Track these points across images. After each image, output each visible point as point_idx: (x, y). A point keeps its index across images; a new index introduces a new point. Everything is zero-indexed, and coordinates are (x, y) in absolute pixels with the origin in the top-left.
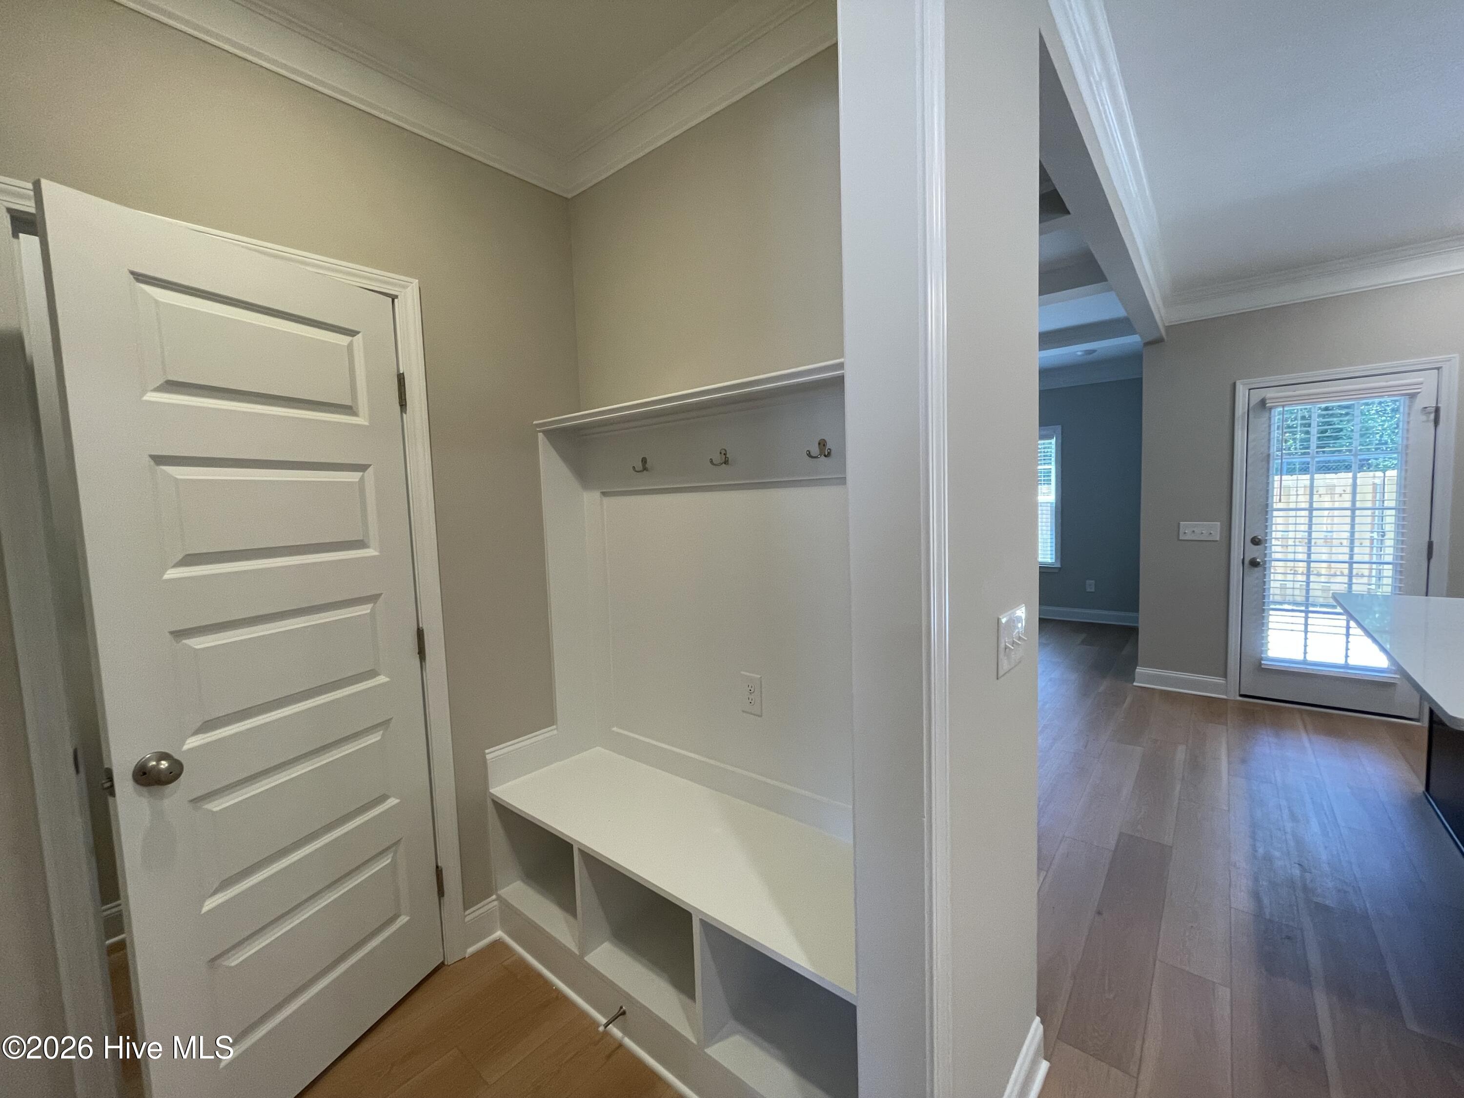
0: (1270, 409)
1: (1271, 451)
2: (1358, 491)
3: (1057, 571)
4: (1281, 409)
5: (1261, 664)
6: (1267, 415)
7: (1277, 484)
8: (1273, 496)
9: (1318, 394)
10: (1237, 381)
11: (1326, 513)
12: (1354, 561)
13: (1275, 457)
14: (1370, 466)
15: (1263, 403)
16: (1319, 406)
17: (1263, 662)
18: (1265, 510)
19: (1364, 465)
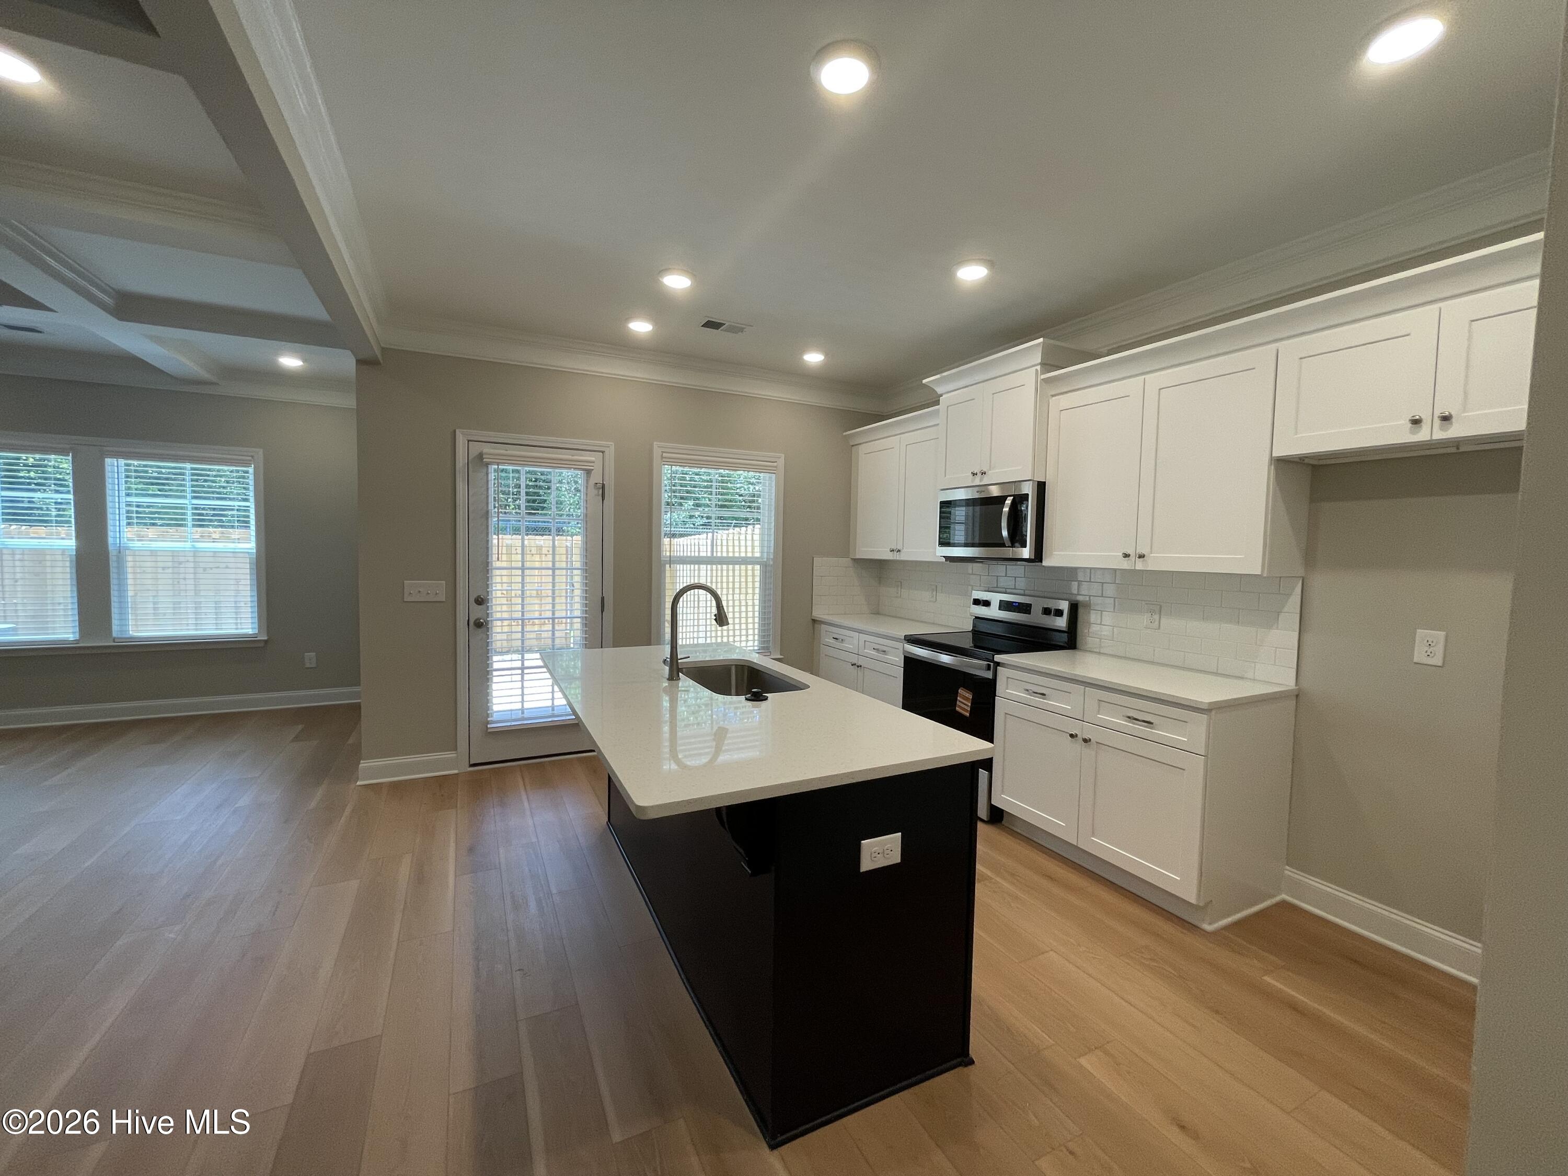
0: (487, 465)
1: (490, 508)
2: (557, 553)
3: (262, 645)
4: (496, 467)
5: (487, 728)
6: (485, 470)
7: (495, 541)
8: (492, 554)
9: (528, 457)
10: (458, 431)
11: (536, 572)
12: (556, 616)
13: (493, 515)
14: (563, 531)
15: (480, 456)
16: (526, 468)
17: (489, 726)
18: (485, 568)
19: (560, 531)
